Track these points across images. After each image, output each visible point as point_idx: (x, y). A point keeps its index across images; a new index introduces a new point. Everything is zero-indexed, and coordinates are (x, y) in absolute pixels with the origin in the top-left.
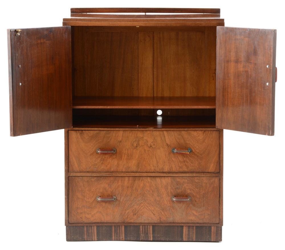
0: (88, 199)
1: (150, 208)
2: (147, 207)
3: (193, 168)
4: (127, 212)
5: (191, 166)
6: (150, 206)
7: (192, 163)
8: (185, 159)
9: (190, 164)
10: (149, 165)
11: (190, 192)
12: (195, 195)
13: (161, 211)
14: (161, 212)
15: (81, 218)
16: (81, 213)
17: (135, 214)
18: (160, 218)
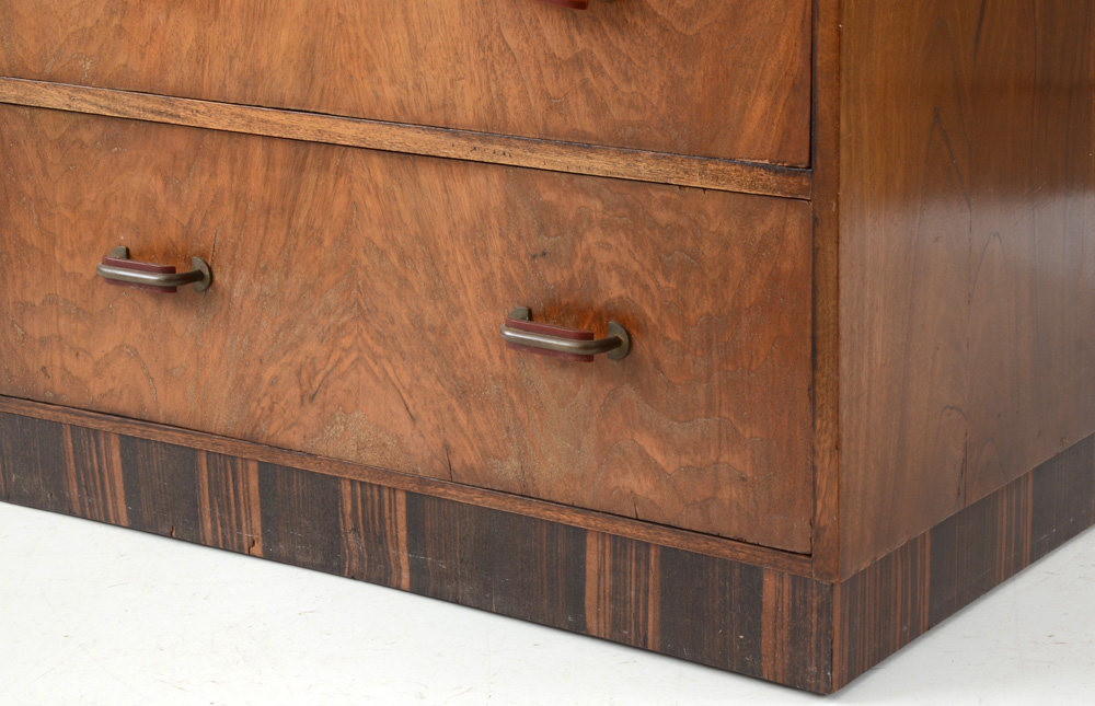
0: (72, 256)
1: (389, 369)
2: (375, 357)
3: (634, 117)
4: (267, 376)
5: (619, 100)
6: (389, 360)
7: (628, 80)
8: (581, 42)
9: (615, 88)
10: (371, 69)
11: (623, 292)
12: (654, 321)
13: (454, 403)
14: (450, 408)
15: (44, 368)
16: (43, 341)
17: (312, 398)
18: (447, 448)
